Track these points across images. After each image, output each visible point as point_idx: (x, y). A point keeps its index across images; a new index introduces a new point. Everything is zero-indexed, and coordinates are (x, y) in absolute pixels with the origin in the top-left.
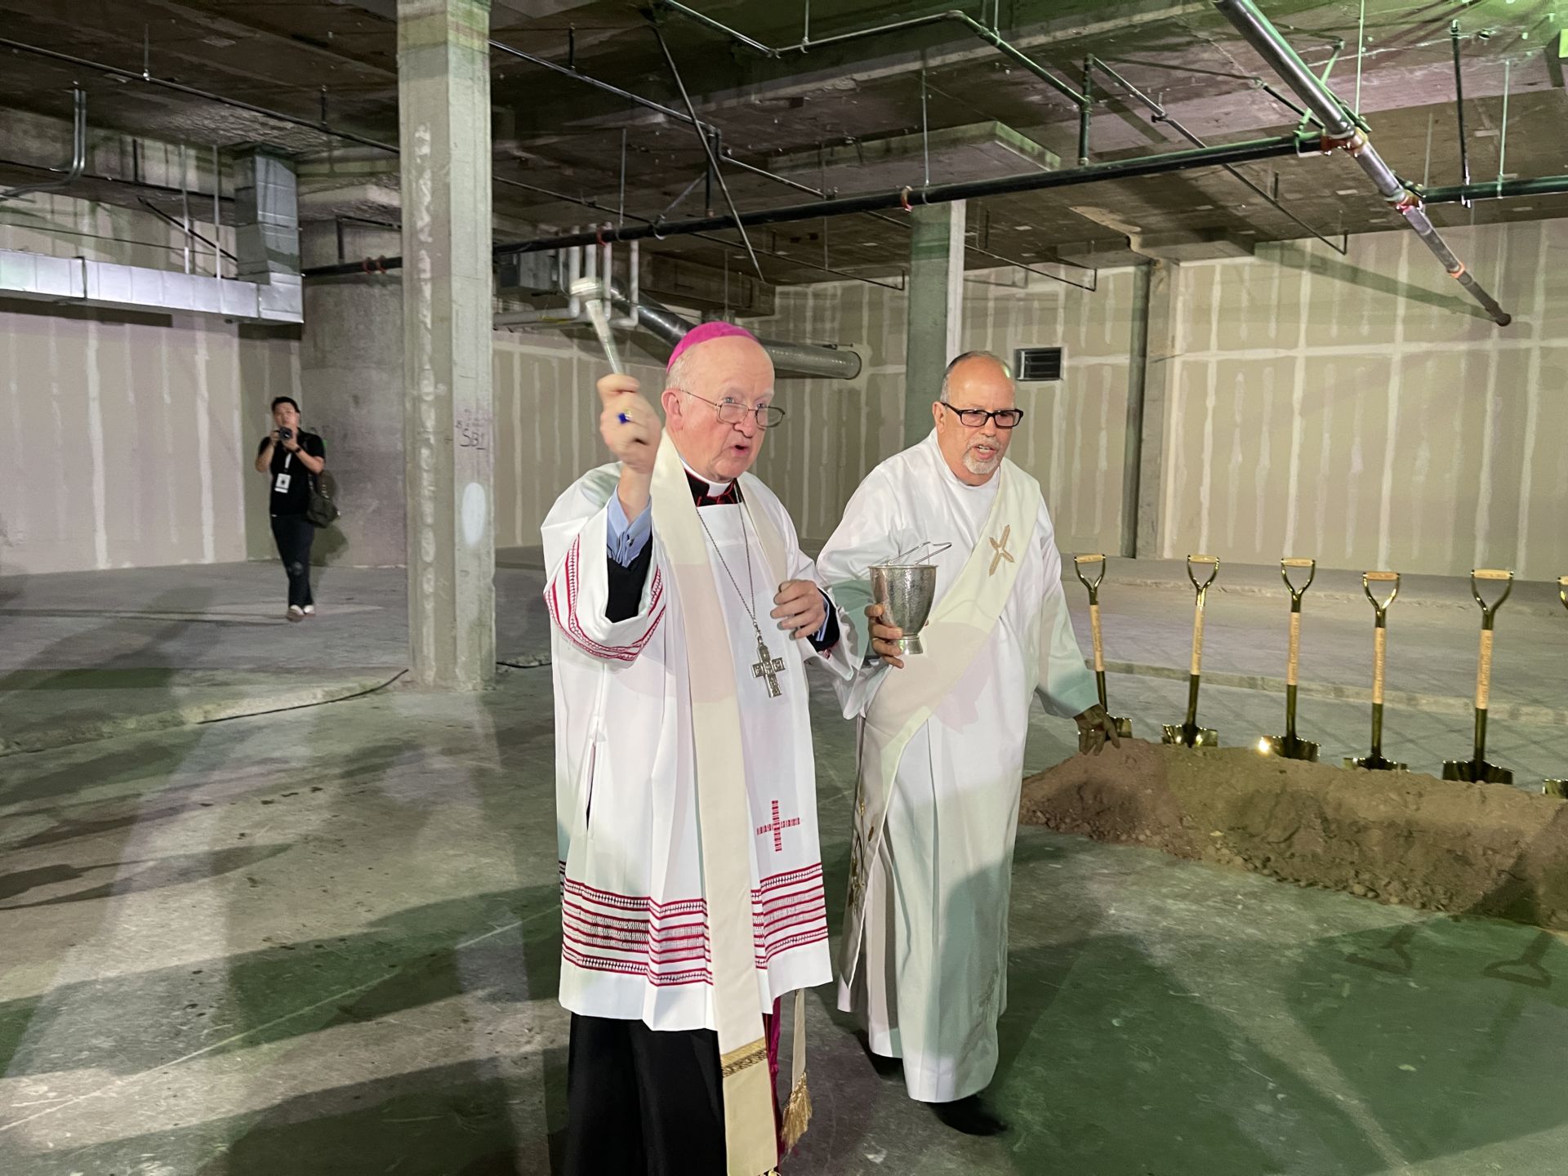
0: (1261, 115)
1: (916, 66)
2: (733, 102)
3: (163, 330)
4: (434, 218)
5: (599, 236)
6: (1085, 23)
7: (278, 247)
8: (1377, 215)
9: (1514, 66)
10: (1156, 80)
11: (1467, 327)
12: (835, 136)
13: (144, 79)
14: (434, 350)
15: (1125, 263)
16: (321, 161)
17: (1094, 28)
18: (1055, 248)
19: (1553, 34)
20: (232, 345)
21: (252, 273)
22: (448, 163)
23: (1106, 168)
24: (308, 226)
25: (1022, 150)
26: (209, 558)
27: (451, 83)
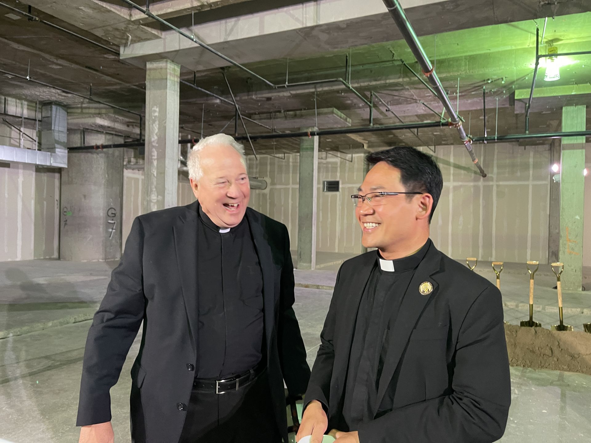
0: (418, 111)
1: (313, 90)
2: (246, 98)
3: (6, 169)
4: (159, 138)
5: (193, 141)
6: (371, 81)
7: (59, 139)
8: (444, 140)
9: (499, 100)
10: (389, 99)
11: (473, 177)
12: (278, 110)
13: (27, 79)
14: (157, 184)
15: (361, 152)
16: (77, 108)
17: (374, 83)
18: (338, 147)
19: (513, 91)
20: (32, 175)
21: (48, 148)
22: (166, 119)
23: (379, 127)
24: (70, 131)
25: (341, 117)
26: (19, 258)
27: (168, 93)
